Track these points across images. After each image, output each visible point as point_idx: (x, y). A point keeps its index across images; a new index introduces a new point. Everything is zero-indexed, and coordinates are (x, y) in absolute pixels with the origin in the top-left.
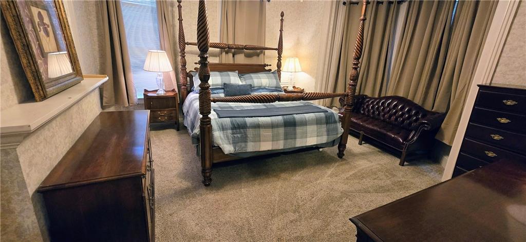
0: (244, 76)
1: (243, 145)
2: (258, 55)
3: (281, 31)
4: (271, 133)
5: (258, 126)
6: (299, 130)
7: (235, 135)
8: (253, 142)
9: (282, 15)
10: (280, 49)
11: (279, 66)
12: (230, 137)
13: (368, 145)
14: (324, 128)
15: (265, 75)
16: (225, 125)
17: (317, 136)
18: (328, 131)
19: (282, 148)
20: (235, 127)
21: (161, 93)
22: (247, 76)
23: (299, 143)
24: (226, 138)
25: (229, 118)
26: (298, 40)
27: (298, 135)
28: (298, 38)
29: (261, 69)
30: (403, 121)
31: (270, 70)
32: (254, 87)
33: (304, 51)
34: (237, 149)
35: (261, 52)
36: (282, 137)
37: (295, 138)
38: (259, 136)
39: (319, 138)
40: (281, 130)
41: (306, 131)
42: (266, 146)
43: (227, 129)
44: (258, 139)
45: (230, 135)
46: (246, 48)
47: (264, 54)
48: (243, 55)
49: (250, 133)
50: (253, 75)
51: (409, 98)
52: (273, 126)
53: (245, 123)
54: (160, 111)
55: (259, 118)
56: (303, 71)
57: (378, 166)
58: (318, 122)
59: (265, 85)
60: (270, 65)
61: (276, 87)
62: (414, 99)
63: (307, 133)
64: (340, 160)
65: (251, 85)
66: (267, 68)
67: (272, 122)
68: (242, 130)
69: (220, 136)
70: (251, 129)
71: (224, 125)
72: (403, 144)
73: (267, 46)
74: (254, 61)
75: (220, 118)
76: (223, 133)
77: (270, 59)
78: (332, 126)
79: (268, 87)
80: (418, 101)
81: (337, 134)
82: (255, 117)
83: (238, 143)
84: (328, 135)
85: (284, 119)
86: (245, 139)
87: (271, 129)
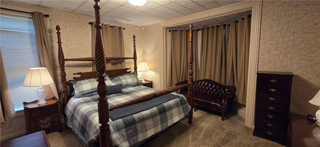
0: (114, 79)
1: (135, 138)
2: (121, 63)
3: (135, 47)
4: (152, 122)
5: (143, 119)
6: (168, 114)
7: (128, 132)
8: (141, 133)
9: (134, 37)
10: (135, 58)
11: (136, 68)
12: (125, 135)
13: (199, 110)
14: (181, 108)
15: (128, 76)
16: (120, 126)
17: (179, 115)
18: (183, 109)
19: (161, 130)
20: (127, 125)
21: (42, 103)
22: (116, 78)
23: (170, 123)
24: (122, 137)
25: (121, 119)
26: (144, 51)
27: (169, 118)
28: (144, 50)
29: (124, 72)
30: (214, 93)
31: (130, 72)
32: (123, 86)
33: (149, 58)
34: (131, 143)
35: (123, 61)
36: (159, 122)
37: (167, 120)
38: (145, 126)
39: (180, 116)
40: (158, 117)
41: (172, 113)
42: (150, 133)
43: (121, 129)
44: (145, 129)
45: (124, 133)
46: (112, 59)
47: (125, 62)
48: (111, 64)
49: (139, 126)
50: (120, 77)
51: (212, 79)
52: (152, 116)
53: (134, 119)
54: (42, 120)
55: (142, 112)
56: (150, 70)
57: (212, 125)
58: (177, 105)
59: (130, 83)
60: (130, 69)
61: (137, 83)
62: (214, 80)
63: (173, 115)
64: (191, 126)
65: (121, 85)
66: (128, 71)
67: (151, 113)
68: (133, 126)
69: (118, 137)
70: (139, 123)
71: (118, 126)
72: (221, 107)
73: (126, 57)
74: (119, 67)
75: (113, 120)
76: (119, 133)
77: (129, 65)
78: (185, 105)
79: (132, 84)
80: (217, 80)
81: (189, 110)
82: (139, 112)
83: (131, 137)
84: (184, 112)
85: (158, 109)
86: (136, 133)
87: (152, 119)
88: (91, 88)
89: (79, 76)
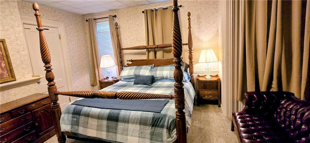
1: (76, 127)
3: (189, 28)
4: (97, 123)
5: (88, 115)
6: (121, 126)
8: (82, 127)
9: (189, 14)
10: (190, 44)
11: (190, 58)
14: (148, 130)
16: (70, 110)
20: (74, 113)
21: (110, 79)
23: (120, 139)
24: (68, 120)
27: (119, 131)
32: (157, 78)
34: (73, 129)
36: (105, 128)
38: (87, 123)
39: (141, 139)
41: (128, 129)
43: (70, 113)
44: (86, 126)
45: (71, 118)
46: (159, 47)
49: (82, 119)
52: (99, 117)
53: (81, 111)
58: (142, 122)
67: (99, 114)
68: (78, 116)
69: (64, 118)
76: (67, 115)
78: (158, 130)
83: (74, 125)
85: (109, 113)
86: (78, 124)
87: (97, 120)
88: (127, 75)
89: (130, 63)
